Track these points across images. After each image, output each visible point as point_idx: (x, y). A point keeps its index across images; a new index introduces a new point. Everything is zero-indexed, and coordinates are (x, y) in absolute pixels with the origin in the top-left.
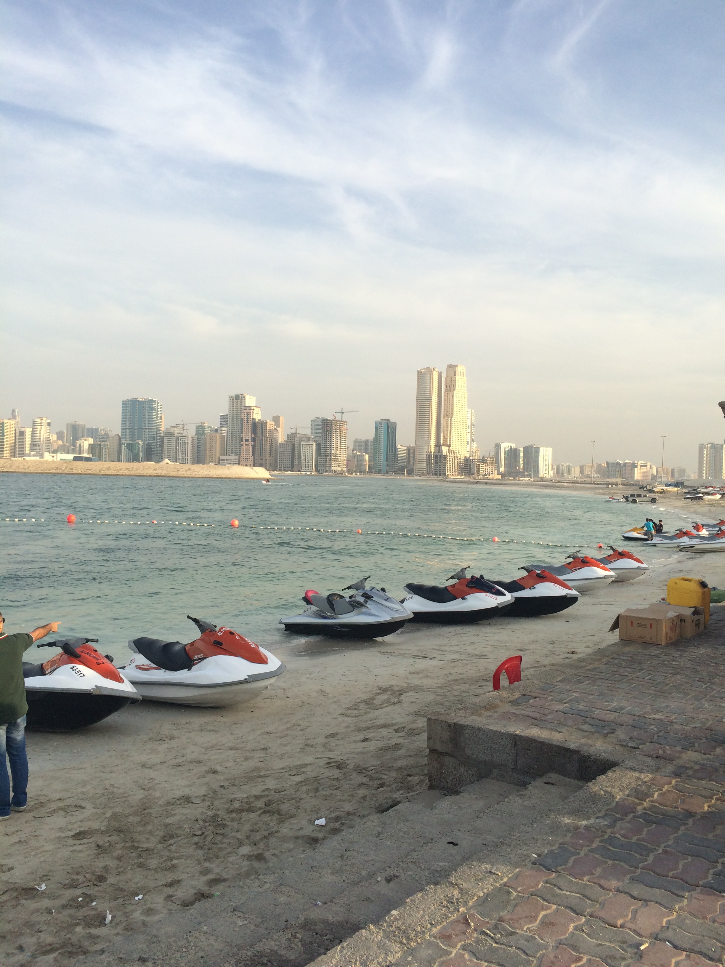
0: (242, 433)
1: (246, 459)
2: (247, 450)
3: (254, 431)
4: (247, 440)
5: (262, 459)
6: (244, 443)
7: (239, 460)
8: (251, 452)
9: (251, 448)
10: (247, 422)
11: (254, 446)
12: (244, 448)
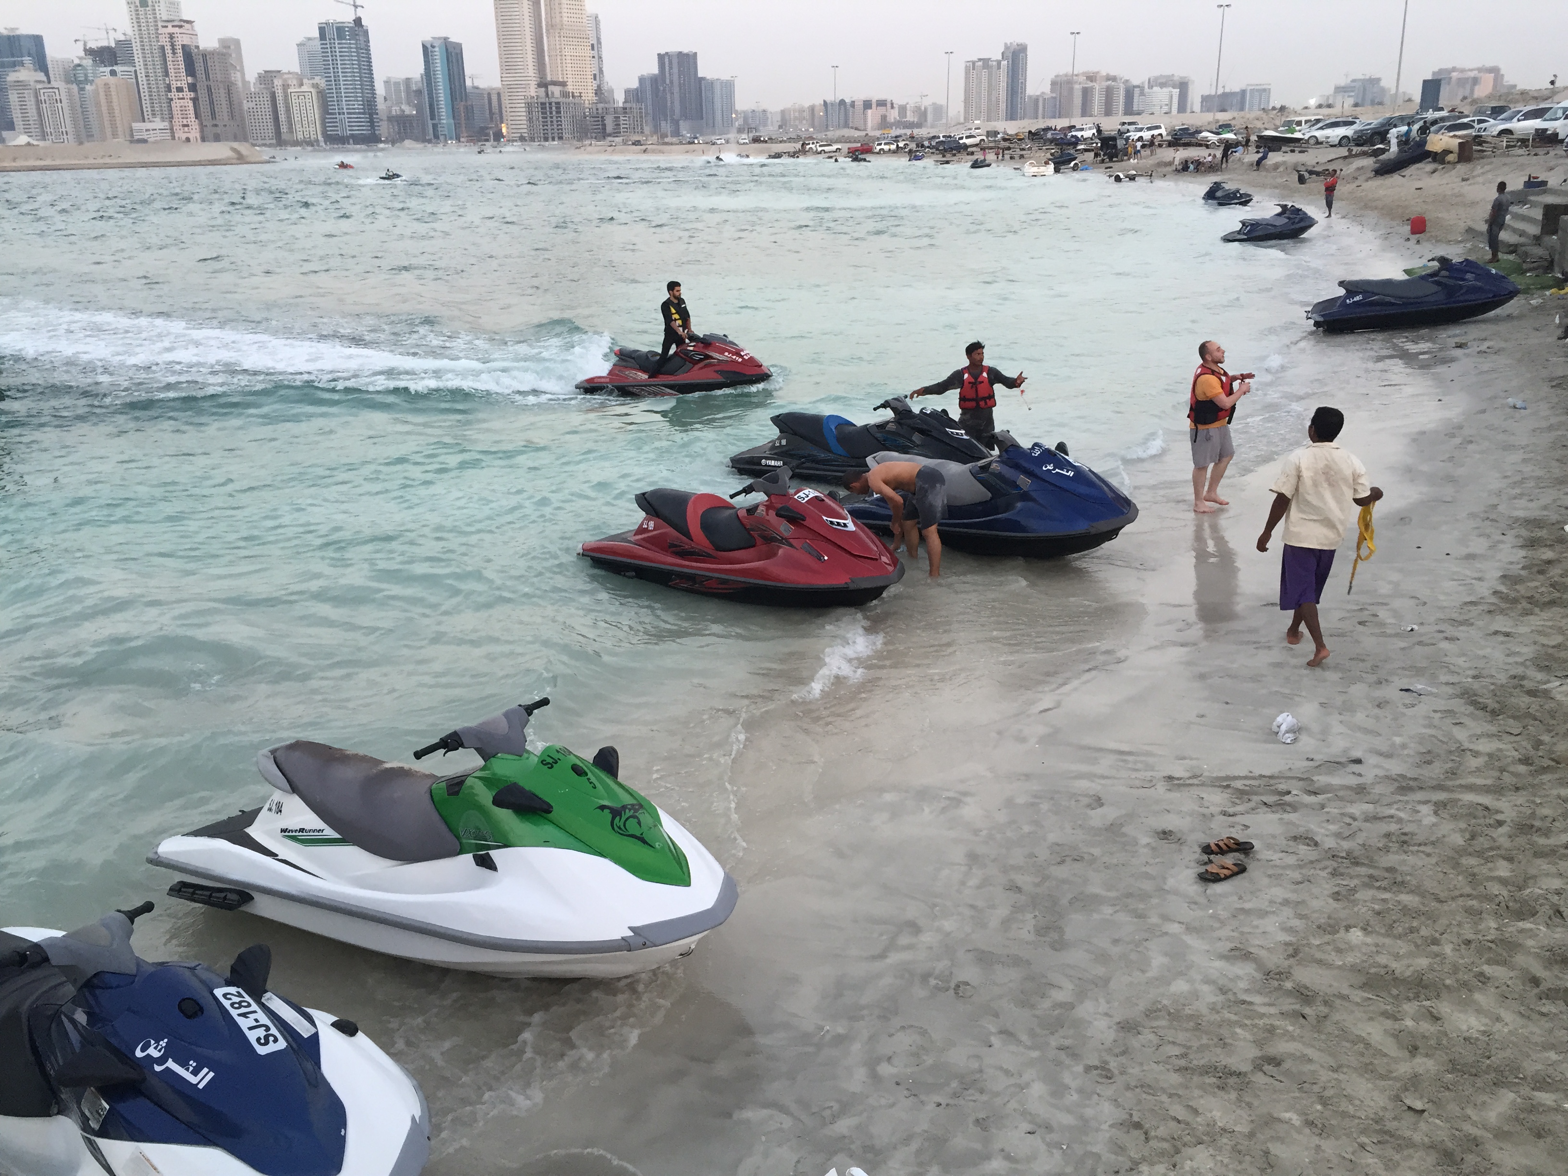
0: (167, 74)
1: (184, 126)
2: (183, 109)
3: (190, 70)
4: (180, 90)
5: (216, 125)
6: (174, 94)
7: (172, 129)
8: (192, 111)
9: (191, 104)
10: (174, 53)
11: (195, 100)
12: (176, 105)
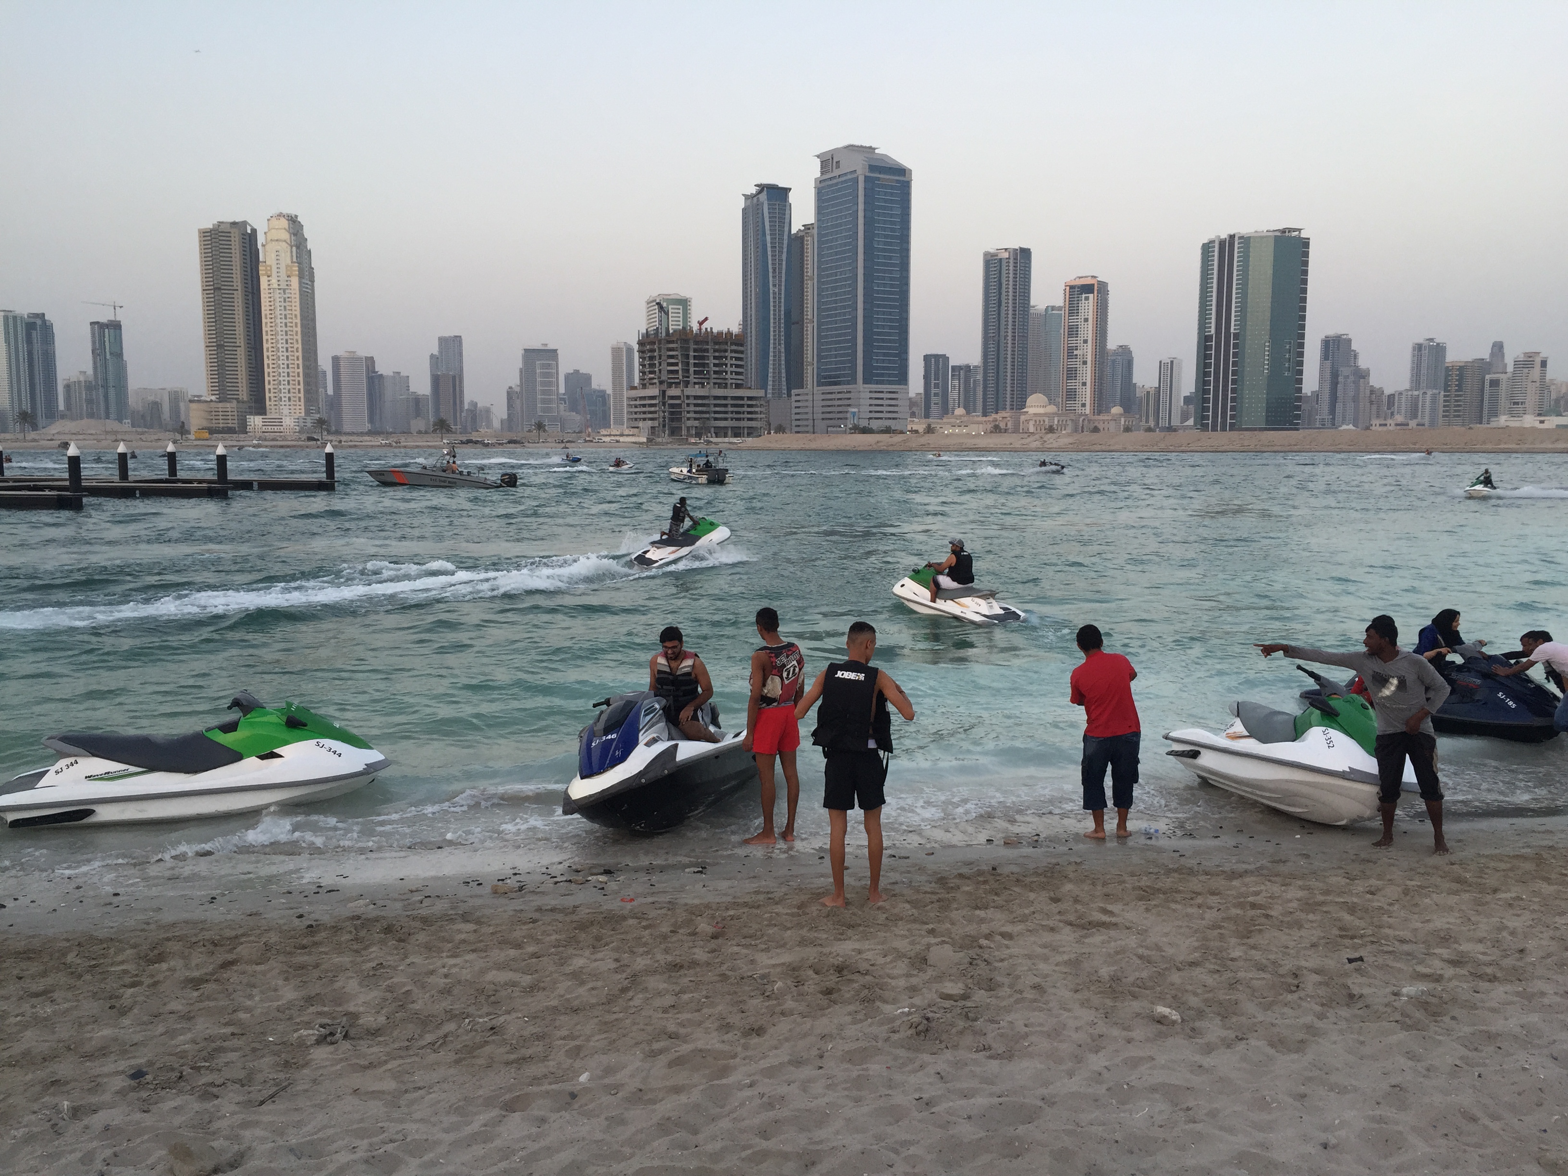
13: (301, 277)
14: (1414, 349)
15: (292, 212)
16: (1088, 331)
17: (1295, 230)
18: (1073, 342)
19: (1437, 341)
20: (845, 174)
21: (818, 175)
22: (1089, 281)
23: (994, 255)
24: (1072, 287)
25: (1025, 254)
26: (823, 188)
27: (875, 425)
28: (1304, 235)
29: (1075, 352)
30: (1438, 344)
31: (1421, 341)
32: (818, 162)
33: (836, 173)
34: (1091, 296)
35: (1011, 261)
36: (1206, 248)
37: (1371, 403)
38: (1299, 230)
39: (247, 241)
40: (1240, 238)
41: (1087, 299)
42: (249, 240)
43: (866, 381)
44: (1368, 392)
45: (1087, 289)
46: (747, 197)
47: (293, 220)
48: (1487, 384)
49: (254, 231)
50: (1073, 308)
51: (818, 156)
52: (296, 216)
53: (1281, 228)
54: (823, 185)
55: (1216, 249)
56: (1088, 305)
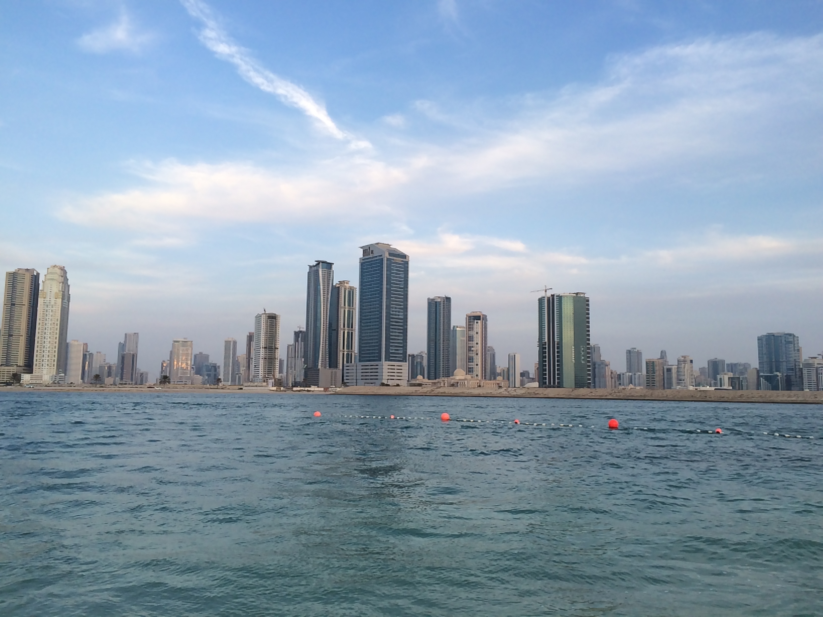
13: (63, 299)
14: (627, 353)
15: (62, 265)
16: (478, 339)
17: (582, 293)
18: (471, 344)
19: (637, 349)
20: (376, 257)
21: (362, 256)
22: (478, 314)
23: (433, 300)
24: (470, 317)
25: (448, 299)
26: (364, 263)
27: (390, 382)
28: (586, 296)
29: (472, 349)
30: (638, 351)
31: (629, 349)
32: (362, 250)
33: (371, 256)
34: (479, 321)
35: (442, 303)
36: (541, 301)
37: (612, 378)
38: (584, 294)
39: (34, 279)
40: (557, 296)
41: (477, 323)
42: (35, 279)
43: (387, 359)
44: (610, 373)
45: (478, 318)
46: (311, 267)
47: (63, 270)
48: (665, 370)
49: (38, 274)
50: (470, 327)
51: (361, 248)
52: (64, 267)
53: (576, 292)
54: (364, 261)
55: (546, 301)
56: (478, 326)
